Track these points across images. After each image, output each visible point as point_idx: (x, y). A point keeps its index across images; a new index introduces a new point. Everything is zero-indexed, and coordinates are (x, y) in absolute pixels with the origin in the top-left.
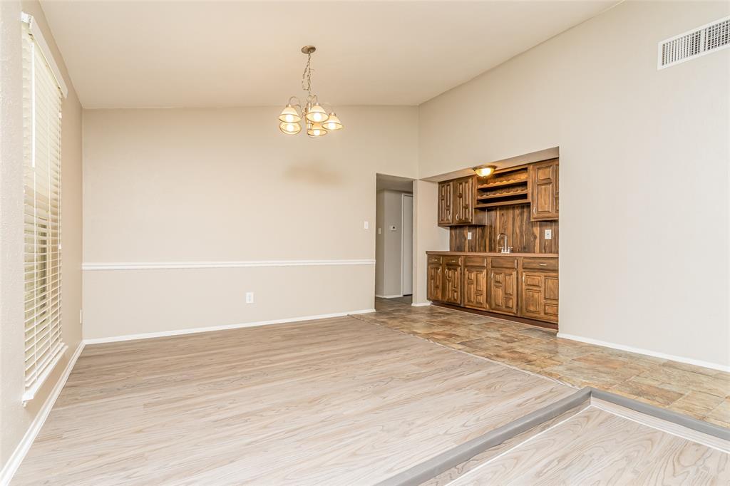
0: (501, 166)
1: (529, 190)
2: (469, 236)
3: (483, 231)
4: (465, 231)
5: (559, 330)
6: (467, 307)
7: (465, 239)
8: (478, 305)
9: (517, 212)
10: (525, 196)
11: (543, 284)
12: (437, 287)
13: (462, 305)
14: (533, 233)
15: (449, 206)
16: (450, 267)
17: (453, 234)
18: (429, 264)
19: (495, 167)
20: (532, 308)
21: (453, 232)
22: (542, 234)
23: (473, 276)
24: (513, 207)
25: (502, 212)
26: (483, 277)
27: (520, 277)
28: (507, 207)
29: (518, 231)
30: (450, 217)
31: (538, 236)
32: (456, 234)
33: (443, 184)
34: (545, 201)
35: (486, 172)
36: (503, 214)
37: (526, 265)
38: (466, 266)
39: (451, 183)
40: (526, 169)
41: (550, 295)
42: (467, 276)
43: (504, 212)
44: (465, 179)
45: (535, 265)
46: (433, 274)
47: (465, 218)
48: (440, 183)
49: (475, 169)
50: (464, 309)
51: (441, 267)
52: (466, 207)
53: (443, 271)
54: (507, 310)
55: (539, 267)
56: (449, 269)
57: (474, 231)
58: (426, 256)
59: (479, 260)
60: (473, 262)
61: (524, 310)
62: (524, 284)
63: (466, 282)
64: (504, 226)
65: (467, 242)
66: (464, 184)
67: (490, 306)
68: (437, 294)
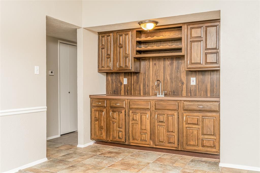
0: (161, 23)
1: (183, 45)
2: (125, 81)
3: (138, 77)
4: (121, 77)
5: (221, 160)
6: (132, 144)
7: (121, 84)
8: (144, 143)
9: (168, 62)
10: (180, 50)
11: (201, 123)
12: (101, 128)
13: (127, 143)
14: (181, 80)
15: (110, 55)
16: (115, 110)
17: (110, 79)
18: (92, 106)
19: (156, 23)
20: (192, 143)
21: (110, 78)
22: (188, 81)
23: (138, 117)
24: (164, 58)
25: (154, 62)
26: (147, 118)
27: (180, 117)
28: (159, 58)
29: (168, 78)
30: (111, 65)
31: (185, 82)
32: (112, 80)
33: (102, 34)
34: (197, 55)
35: (150, 27)
36: (155, 64)
37: (186, 107)
38: (130, 109)
39: (111, 34)
40: (181, 27)
41: (207, 132)
42: (131, 118)
43: (157, 62)
44: (125, 31)
45: (195, 107)
46: (97, 116)
47: (126, 66)
48: (99, 33)
49: (140, 23)
50: (129, 146)
51: (105, 110)
52: (126, 57)
53: (107, 113)
54: (169, 145)
55: (198, 109)
56: (114, 111)
57: (130, 77)
58: (89, 99)
59: (143, 103)
60: (138, 105)
61: (185, 145)
62: (184, 123)
63: (131, 123)
64: (156, 74)
65: (123, 86)
66: (124, 35)
67: (154, 142)
68: (102, 134)
